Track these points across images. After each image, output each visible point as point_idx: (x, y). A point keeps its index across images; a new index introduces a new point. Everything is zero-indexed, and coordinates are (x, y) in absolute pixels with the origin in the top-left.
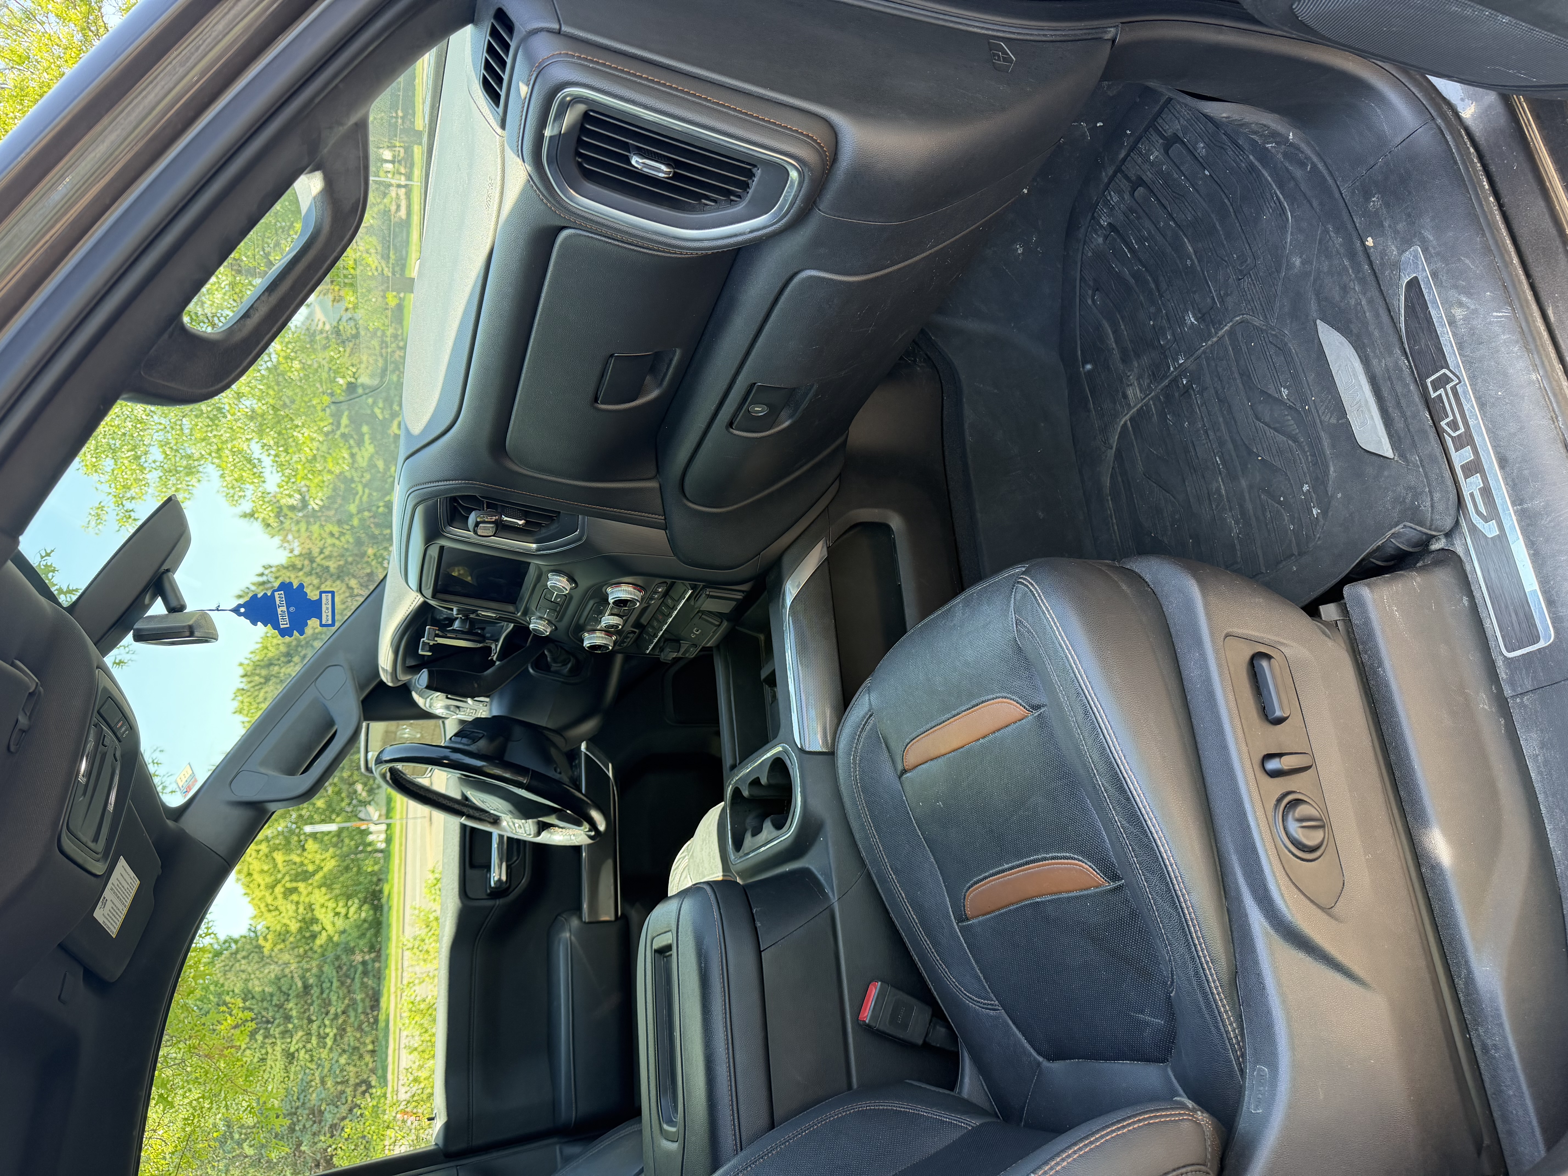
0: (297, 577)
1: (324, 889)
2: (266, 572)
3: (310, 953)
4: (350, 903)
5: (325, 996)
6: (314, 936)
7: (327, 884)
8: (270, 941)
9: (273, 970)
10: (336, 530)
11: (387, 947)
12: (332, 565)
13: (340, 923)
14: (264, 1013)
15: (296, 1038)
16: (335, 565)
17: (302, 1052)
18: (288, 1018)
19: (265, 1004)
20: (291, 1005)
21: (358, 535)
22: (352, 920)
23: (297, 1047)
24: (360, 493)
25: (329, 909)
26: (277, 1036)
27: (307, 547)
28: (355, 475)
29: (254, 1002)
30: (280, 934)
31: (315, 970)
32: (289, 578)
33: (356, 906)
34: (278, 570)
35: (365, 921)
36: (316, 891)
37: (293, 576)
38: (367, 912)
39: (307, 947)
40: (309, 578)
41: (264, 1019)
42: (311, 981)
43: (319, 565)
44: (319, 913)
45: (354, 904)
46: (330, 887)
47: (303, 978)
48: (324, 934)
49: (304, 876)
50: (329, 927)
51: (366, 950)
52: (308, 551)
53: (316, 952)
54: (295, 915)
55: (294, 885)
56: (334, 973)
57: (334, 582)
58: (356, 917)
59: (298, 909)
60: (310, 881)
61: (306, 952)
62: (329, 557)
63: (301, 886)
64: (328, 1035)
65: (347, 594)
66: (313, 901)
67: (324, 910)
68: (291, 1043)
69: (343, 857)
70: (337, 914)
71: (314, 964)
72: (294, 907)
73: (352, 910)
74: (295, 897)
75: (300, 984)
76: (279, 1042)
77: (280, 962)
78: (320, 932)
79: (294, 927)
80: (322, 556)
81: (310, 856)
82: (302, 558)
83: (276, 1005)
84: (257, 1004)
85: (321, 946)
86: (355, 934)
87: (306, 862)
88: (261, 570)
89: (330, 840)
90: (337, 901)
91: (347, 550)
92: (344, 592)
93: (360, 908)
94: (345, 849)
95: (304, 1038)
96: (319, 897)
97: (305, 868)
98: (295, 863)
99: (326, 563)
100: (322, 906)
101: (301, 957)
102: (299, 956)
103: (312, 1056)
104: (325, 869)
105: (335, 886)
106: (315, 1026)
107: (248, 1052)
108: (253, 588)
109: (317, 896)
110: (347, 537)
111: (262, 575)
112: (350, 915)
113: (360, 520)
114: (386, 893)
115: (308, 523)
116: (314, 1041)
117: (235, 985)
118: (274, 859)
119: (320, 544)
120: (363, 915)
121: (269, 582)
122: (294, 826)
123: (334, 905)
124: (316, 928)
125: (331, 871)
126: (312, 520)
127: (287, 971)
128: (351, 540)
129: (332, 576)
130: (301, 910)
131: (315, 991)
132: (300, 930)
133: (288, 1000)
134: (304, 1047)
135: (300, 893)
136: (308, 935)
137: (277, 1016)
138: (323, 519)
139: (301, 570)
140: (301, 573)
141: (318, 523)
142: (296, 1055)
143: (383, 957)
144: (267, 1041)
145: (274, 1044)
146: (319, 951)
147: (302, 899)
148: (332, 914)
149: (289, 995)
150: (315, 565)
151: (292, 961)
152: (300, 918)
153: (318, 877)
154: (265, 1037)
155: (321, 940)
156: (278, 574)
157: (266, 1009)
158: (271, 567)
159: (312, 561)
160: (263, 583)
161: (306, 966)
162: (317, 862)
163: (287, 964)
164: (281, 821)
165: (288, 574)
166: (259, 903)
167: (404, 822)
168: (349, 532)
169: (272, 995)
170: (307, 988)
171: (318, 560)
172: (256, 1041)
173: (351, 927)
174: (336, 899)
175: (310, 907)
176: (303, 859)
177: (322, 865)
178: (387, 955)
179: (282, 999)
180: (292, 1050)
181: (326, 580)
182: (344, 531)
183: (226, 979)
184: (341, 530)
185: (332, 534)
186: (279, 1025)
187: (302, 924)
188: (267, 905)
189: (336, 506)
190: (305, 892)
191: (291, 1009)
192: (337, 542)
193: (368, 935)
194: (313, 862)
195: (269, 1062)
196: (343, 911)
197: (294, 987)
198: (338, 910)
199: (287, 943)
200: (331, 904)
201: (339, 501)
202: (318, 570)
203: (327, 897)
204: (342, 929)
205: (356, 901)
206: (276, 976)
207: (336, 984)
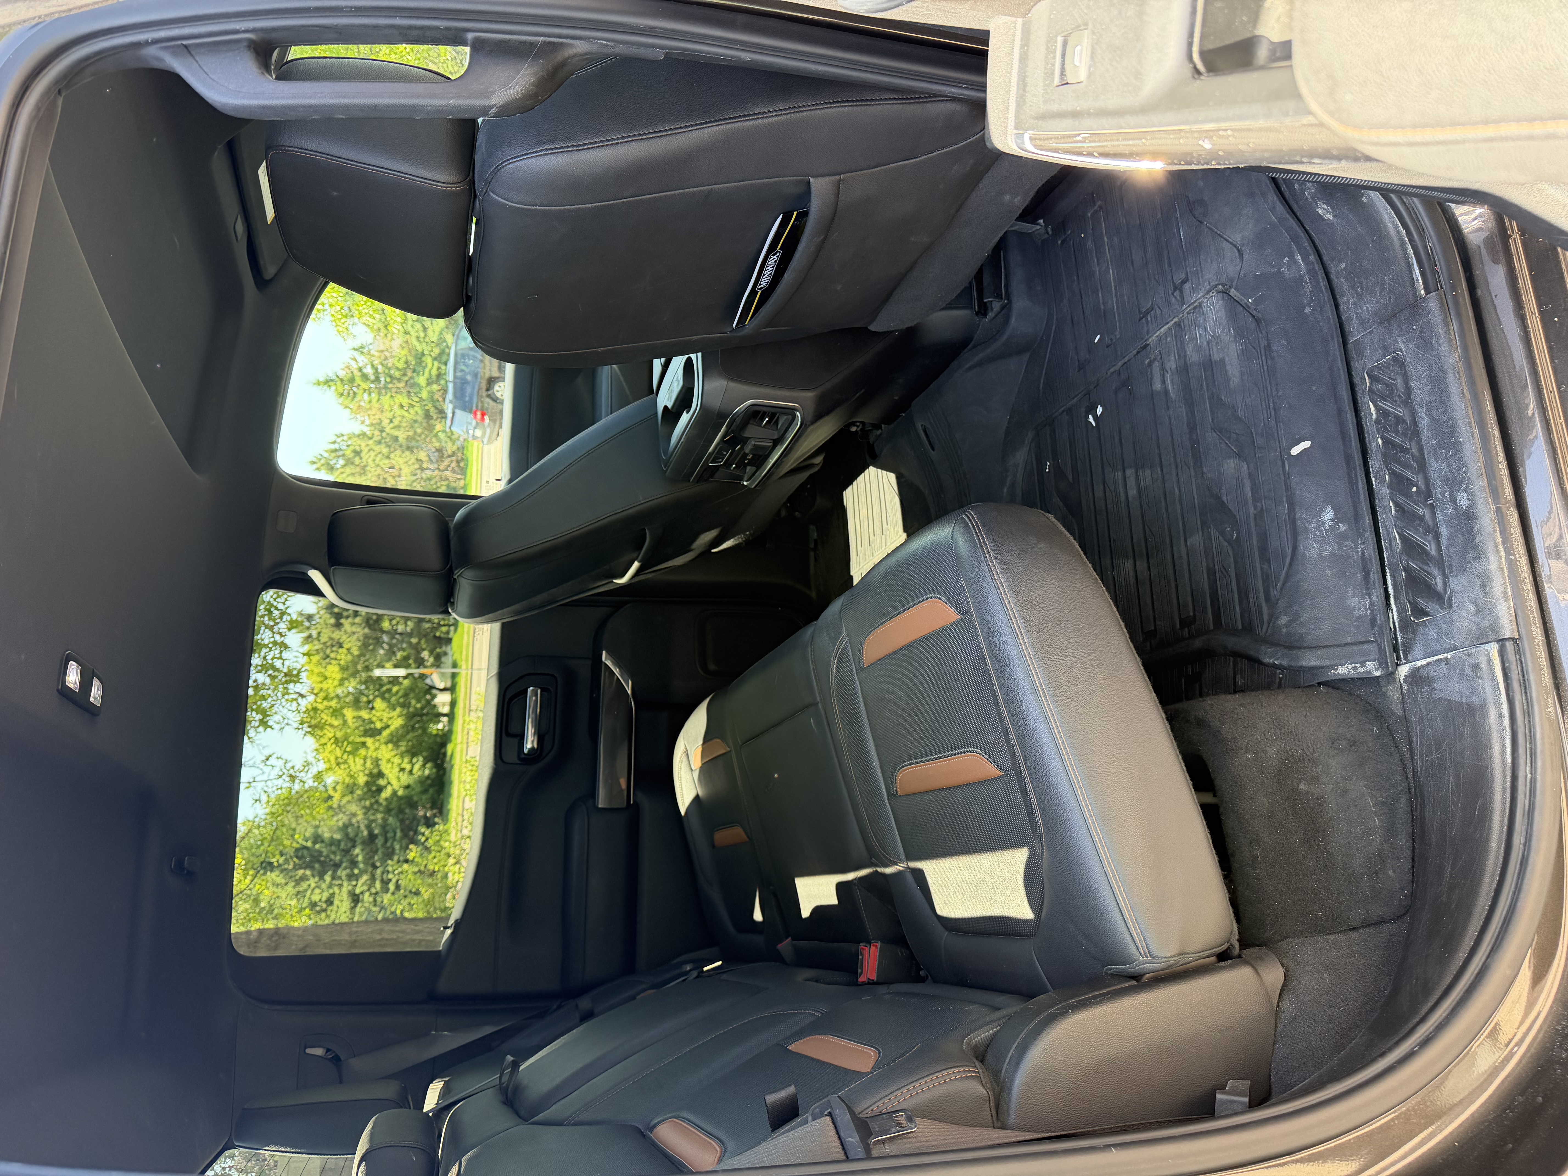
0: (368, 445)
1: (390, 746)
2: (339, 440)
3: (375, 807)
4: (415, 760)
5: (389, 844)
6: (380, 790)
7: (394, 740)
8: (339, 792)
9: (341, 819)
10: (405, 401)
11: (448, 803)
12: (402, 435)
13: (405, 779)
14: (332, 857)
15: (361, 882)
16: (405, 436)
17: (367, 894)
18: (354, 863)
19: (333, 848)
20: (357, 851)
21: (427, 408)
22: (416, 776)
23: (362, 889)
24: (430, 365)
25: (395, 765)
26: (344, 878)
27: (377, 417)
28: (425, 348)
29: (323, 845)
30: (348, 786)
31: (380, 821)
32: (360, 446)
33: (420, 763)
34: (350, 438)
35: (428, 777)
36: (383, 747)
37: (363, 444)
38: (431, 769)
39: (373, 800)
40: (378, 447)
41: (332, 863)
42: (376, 832)
43: (388, 434)
44: (385, 768)
45: (419, 761)
46: (396, 745)
47: (368, 827)
48: (389, 789)
49: (373, 733)
50: (394, 782)
51: (429, 806)
52: (378, 421)
53: (381, 804)
54: (362, 768)
55: (363, 739)
56: (398, 824)
57: (403, 452)
58: (420, 773)
59: (365, 763)
60: (378, 738)
61: (372, 805)
62: (398, 427)
63: (369, 741)
64: (390, 880)
65: (417, 466)
66: (380, 756)
67: (390, 765)
68: (356, 886)
69: (410, 717)
70: (402, 770)
71: (379, 816)
72: (362, 761)
73: (417, 767)
74: (363, 752)
75: (365, 833)
76: (345, 884)
77: (348, 813)
78: (385, 787)
79: (362, 779)
80: (392, 425)
81: (378, 714)
82: (373, 428)
83: (343, 850)
84: (326, 847)
85: (386, 799)
86: (418, 789)
87: (374, 719)
88: (334, 438)
89: (398, 700)
90: (402, 757)
91: (415, 421)
92: (413, 464)
93: (424, 766)
94: (411, 709)
95: (368, 882)
96: (386, 753)
97: (372, 726)
98: (364, 720)
99: (396, 433)
100: (389, 761)
101: (367, 810)
102: (365, 807)
103: (375, 900)
104: (392, 728)
105: (401, 743)
106: (379, 871)
107: (317, 891)
108: (326, 455)
109: (384, 752)
110: (416, 409)
111: (335, 442)
112: (415, 771)
113: (429, 392)
114: (449, 753)
115: (379, 394)
116: (378, 885)
117: (306, 830)
118: (344, 716)
119: (390, 415)
120: (427, 772)
121: (341, 450)
122: (363, 687)
123: (400, 761)
124: (382, 782)
125: (397, 730)
126: (383, 391)
127: (354, 821)
128: (420, 412)
129: (401, 446)
130: (369, 764)
131: (380, 841)
132: (367, 783)
133: (354, 846)
134: (369, 890)
135: (368, 748)
136: (374, 788)
137: (345, 860)
138: (394, 390)
139: (371, 438)
140: (371, 442)
141: (389, 394)
142: (361, 897)
143: (445, 811)
144: (334, 882)
145: (341, 886)
146: (384, 803)
147: (370, 754)
148: (397, 769)
149: (355, 842)
150: (384, 434)
151: (359, 812)
152: (367, 772)
153: (386, 733)
154: (333, 878)
155: (386, 794)
156: (349, 442)
157: (334, 853)
158: (343, 435)
159: (382, 431)
160: (336, 451)
161: (372, 817)
162: (385, 720)
163: (354, 815)
164: (352, 680)
165: (359, 442)
166: (329, 756)
167: (469, 672)
168: (418, 404)
169: (339, 841)
170: (372, 837)
171: (387, 430)
172: (325, 881)
173: (415, 783)
174: (402, 756)
175: (376, 762)
176: (371, 716)
177: (390, 723)
178: (449, 810)
179: (349, 845)
180: (358, 891)
181: (395, 450)
182: (414, 403)
183: (299, 824)
184: (411, 402)
185: (402, 406)
186: (345, 869)
187: (369, 779)
188: (337, 758)
189: (406, 378)
190: (372, 748)
191: (357, 856)
192: (406, 414)
193: (431, 791)
194: (381, 720)
195: (336, 902)
196: (408, 767)
197: (360, 835)
198: (403, 766)
199: (355, 795)
200: (397, 760)
201: (409, 373)
202: (387, 440)
203: (393, 753)
204: (406, 784)
205: (421, 759)
206: (344, 824)
207: (399, 834)
